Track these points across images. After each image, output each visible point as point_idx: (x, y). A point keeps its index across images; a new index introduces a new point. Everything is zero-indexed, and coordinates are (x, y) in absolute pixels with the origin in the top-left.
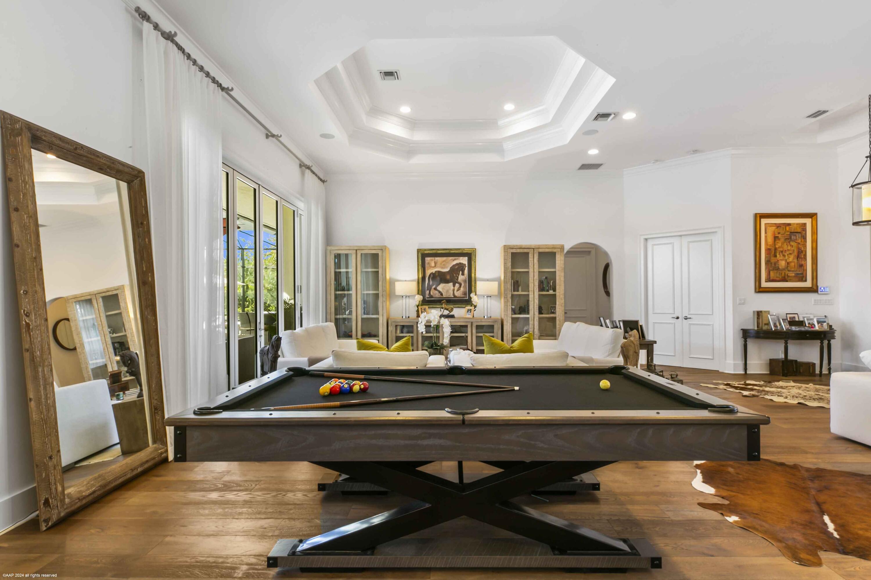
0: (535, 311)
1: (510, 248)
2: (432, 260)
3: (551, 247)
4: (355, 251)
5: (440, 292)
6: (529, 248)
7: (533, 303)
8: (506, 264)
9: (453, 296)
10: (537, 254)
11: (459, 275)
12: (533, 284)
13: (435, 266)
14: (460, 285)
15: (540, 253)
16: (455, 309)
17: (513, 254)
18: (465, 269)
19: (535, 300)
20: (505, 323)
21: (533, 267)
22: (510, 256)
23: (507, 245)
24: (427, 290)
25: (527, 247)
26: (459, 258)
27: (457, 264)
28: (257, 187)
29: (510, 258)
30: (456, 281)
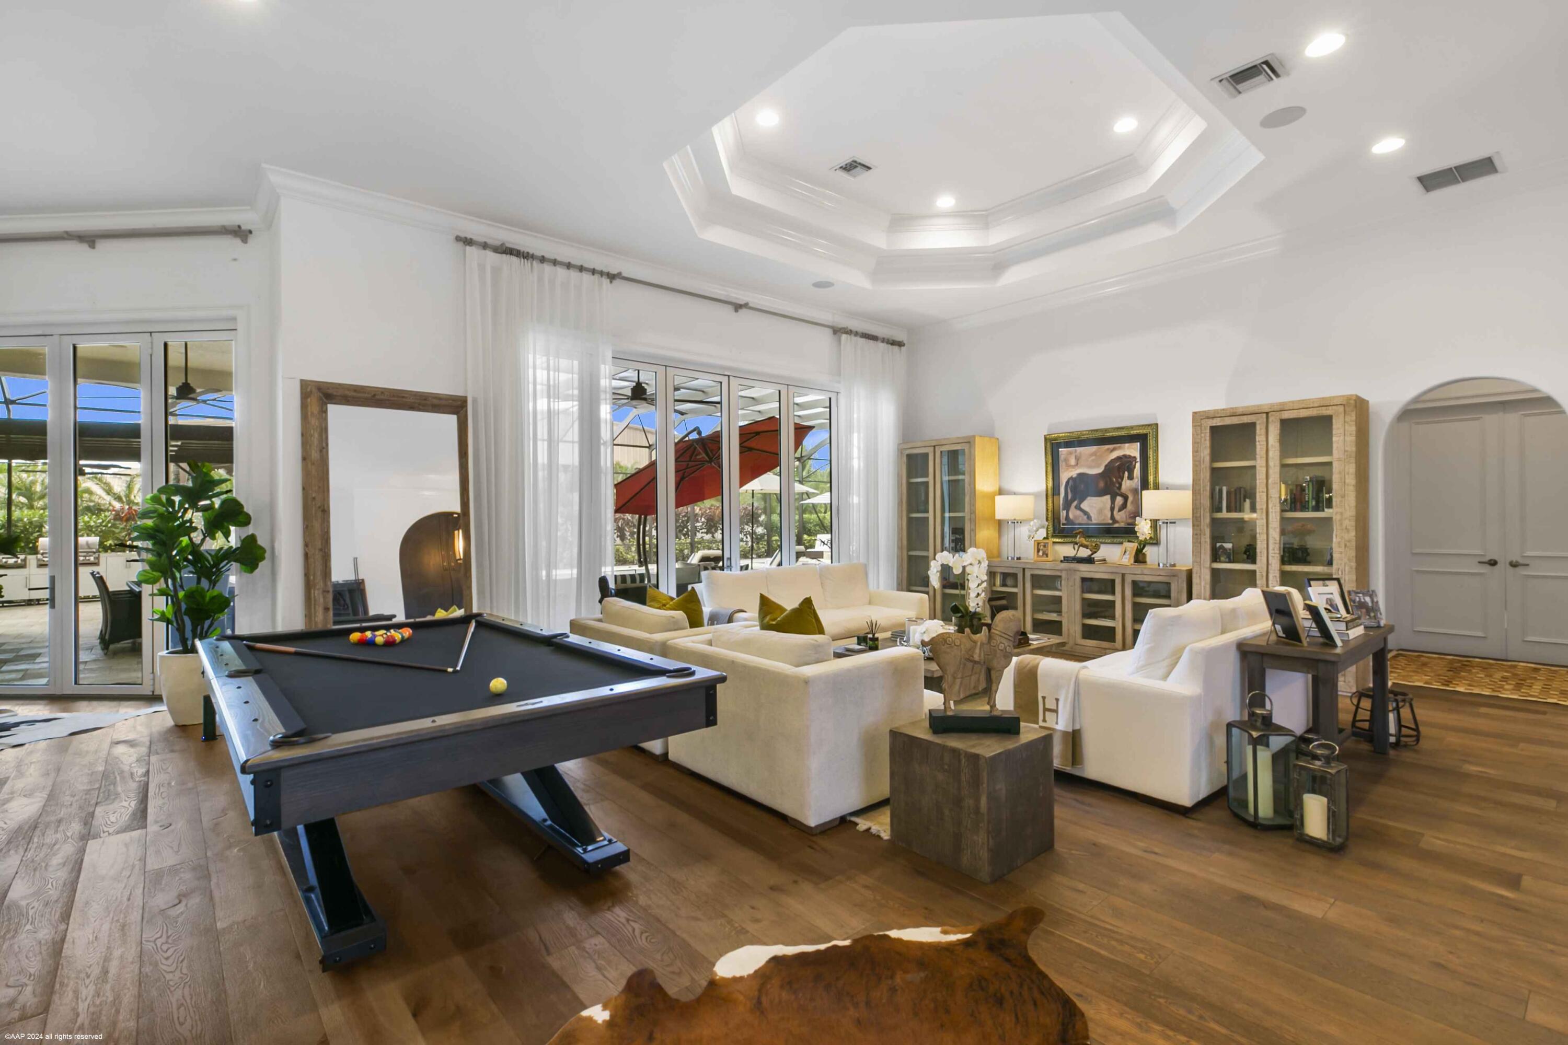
0: (1270, 558)
1: (1208, 418)
2: (1071, 453)
3: (1316, 405)
4: (932, 448)
5: (1085, 513)
6: (1257, 411)
7: (1265, 538)
8: (1197, 452)
9: (1111, 522)
10: (1278, 425)
11: (1122, 480)
12: (1265, 494)
13: (1077, 464)
14: (1126, 498)
15: (1284, 423)
16: (1103, 547)
17: (1214, 430)
18: (1135, 467)
19: (1271, 531)
20: (1195, 580)
21: (1265, 456)
22: (1208, 434)
23: (1200, 412)
24: (1063, 509)
25: (1251, 410)
26: (1122, 445)
27: (1119, 458)
28: (724, 380)
29: (1208, 438)
30: (1118, 491)
